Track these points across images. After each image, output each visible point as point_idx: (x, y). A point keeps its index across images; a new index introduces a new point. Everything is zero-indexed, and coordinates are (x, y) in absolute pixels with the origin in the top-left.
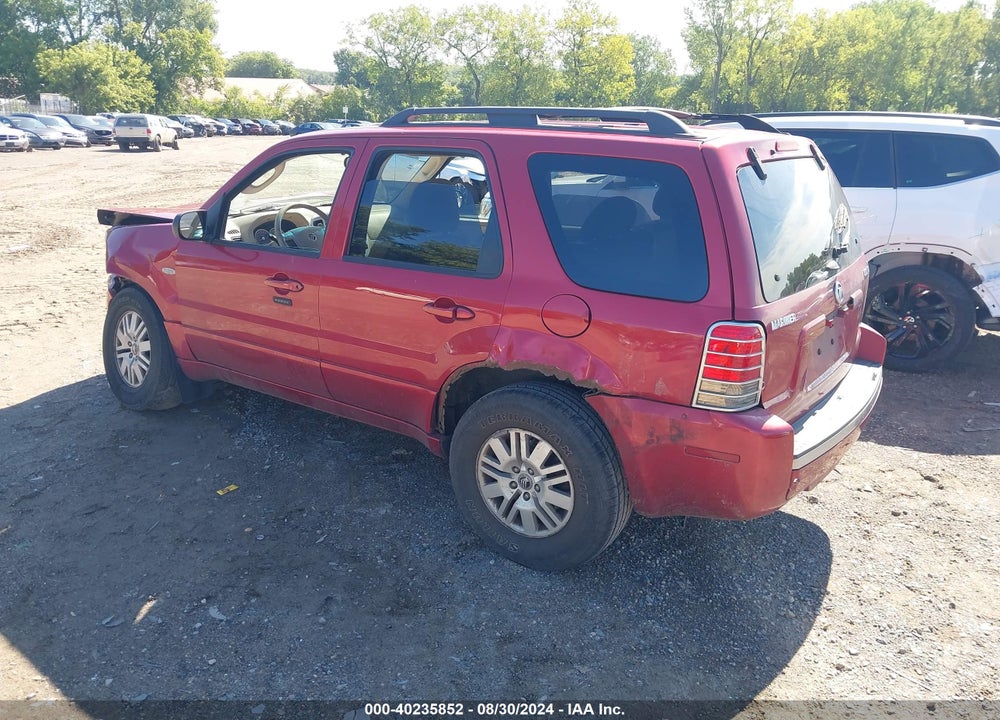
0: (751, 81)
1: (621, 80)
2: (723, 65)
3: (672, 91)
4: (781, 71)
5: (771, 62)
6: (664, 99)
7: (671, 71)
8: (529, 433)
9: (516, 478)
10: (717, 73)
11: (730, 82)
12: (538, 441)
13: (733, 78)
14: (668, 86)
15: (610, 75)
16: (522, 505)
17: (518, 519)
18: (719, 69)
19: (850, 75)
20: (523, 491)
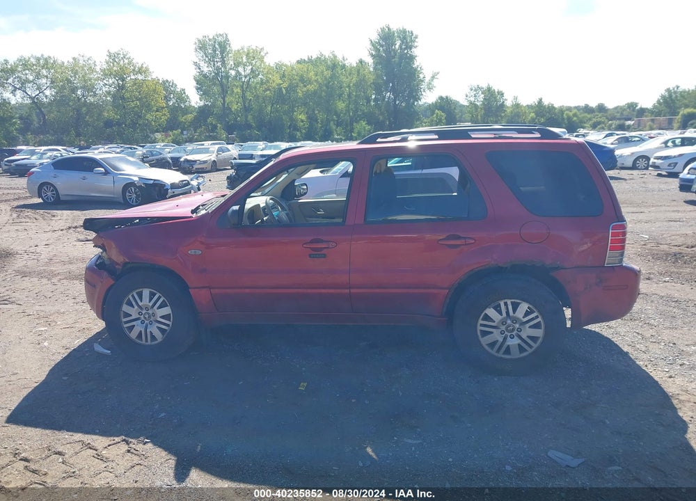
0: (247, 109)
1: (157, 111)
2: (227, 99)
3: (190, 117)
4: (264, 102)
5: (257, 97)
6: (185, 123)
7: (187, 104)
8: (513, 300)
9: (503, 328)
10: (224, 104)
11: (233, 110)
12: (519, 304)
13: (234, 107)
14: (186, 114)
15: (149, 108)
16: (510, 342)
17: (508, 351)
18: (224, 101)
19: (305, 104)
20: (509, 334)
